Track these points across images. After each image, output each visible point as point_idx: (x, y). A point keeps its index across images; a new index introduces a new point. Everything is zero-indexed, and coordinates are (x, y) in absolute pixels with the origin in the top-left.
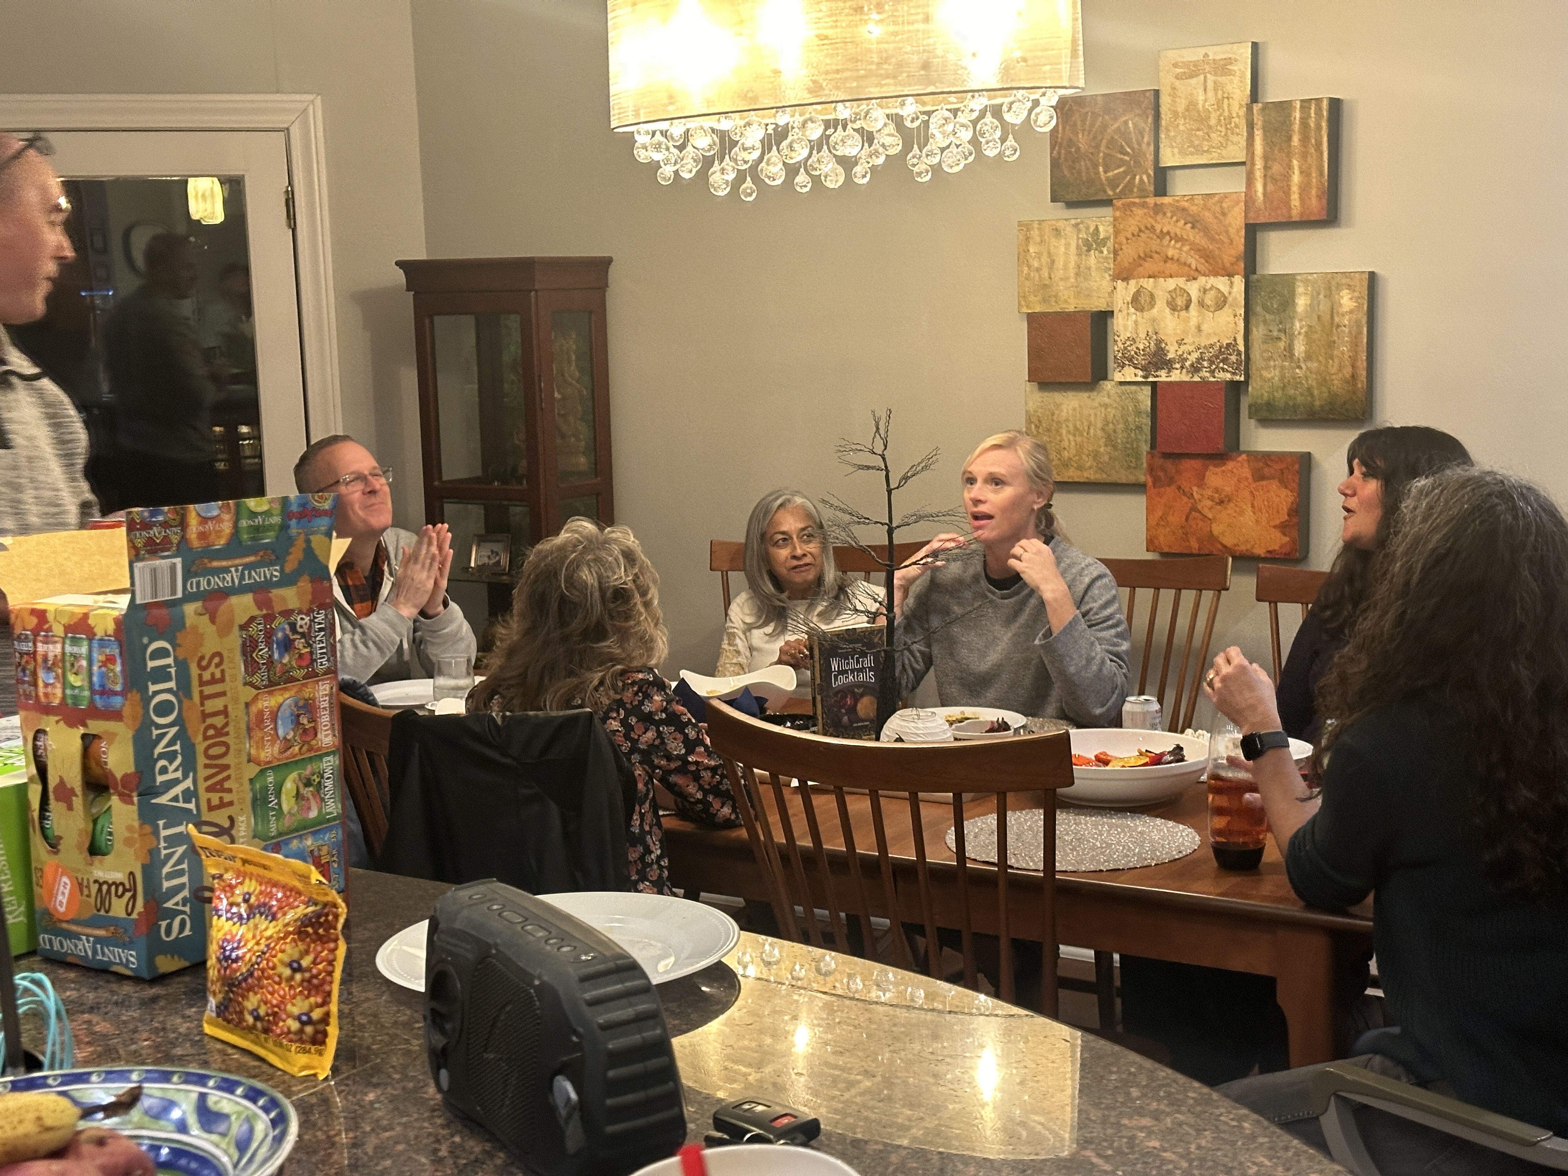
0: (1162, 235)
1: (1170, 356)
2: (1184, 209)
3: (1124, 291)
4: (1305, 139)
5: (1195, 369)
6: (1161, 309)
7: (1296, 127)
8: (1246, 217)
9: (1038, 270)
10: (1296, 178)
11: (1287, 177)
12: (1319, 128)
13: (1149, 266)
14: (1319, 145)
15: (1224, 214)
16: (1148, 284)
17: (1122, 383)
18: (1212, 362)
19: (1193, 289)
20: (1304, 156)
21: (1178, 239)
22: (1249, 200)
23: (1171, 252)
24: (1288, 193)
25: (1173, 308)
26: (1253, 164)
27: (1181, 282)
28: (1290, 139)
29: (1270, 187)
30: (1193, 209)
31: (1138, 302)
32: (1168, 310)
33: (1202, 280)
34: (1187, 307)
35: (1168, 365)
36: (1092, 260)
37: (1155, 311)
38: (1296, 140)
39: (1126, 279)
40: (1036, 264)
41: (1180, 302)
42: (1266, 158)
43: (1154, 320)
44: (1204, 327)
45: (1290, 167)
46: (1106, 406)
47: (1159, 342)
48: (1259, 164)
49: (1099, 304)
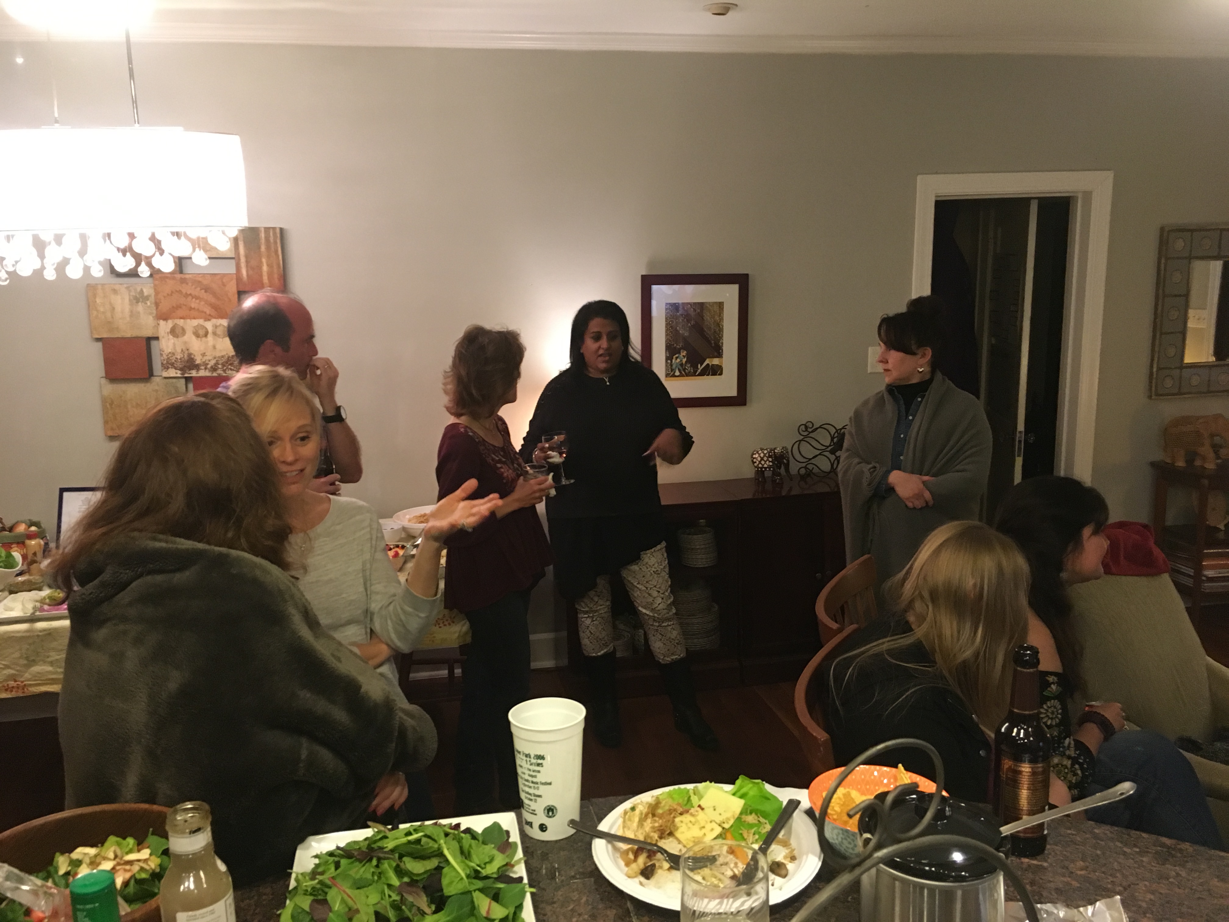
0: (187, 295)
1: (198, 362)
2: (199, 282)
3: (165, 327)
4: (268, 247)
5: (214, 369)
6: (189, 337)
7: (263, 241)
8: (237, 287)
9: (104, 313)
10: (265, 268)
11: (260, 267)
12: (275, 242)
13: (180, 312)
14: (276, 252)
15: (224, 285)
16: (181, 322)
17: (165, 378)
18: (223, 365)
19: (209, 325)
20: (268, 257)
21: (197, 298)
22: (239, 279)
23: (193, 306)
24: (261, 275)
25: (197, 336)
26: (239, 259)
27: (201, 322)
28: (259, 248)
29: (251, 272)
30: (205, 282)
31: (174, 332)
32: (194, 338)
33: (214, 321)
34: (206, 335)
35: (197, 367)
36: (140, 308)
37: (186, 338)
38: (263, 248)
39: (166, 319)
40: (102, 309)
41: (201, 332)
42: (247, 257)
43: (185, 343)
44: (217, 347)
45: (261, 262)
46: (157, 391)
47: (190, 355)
48: (243, 260)
49: (148, 333)
